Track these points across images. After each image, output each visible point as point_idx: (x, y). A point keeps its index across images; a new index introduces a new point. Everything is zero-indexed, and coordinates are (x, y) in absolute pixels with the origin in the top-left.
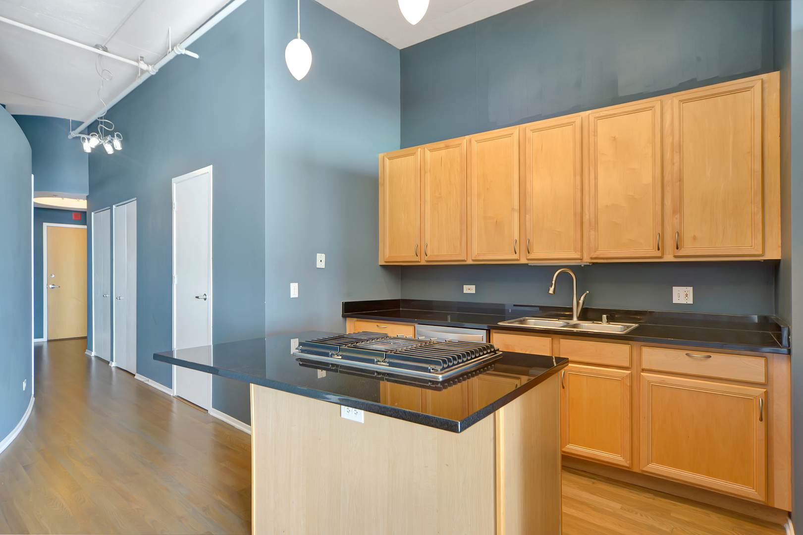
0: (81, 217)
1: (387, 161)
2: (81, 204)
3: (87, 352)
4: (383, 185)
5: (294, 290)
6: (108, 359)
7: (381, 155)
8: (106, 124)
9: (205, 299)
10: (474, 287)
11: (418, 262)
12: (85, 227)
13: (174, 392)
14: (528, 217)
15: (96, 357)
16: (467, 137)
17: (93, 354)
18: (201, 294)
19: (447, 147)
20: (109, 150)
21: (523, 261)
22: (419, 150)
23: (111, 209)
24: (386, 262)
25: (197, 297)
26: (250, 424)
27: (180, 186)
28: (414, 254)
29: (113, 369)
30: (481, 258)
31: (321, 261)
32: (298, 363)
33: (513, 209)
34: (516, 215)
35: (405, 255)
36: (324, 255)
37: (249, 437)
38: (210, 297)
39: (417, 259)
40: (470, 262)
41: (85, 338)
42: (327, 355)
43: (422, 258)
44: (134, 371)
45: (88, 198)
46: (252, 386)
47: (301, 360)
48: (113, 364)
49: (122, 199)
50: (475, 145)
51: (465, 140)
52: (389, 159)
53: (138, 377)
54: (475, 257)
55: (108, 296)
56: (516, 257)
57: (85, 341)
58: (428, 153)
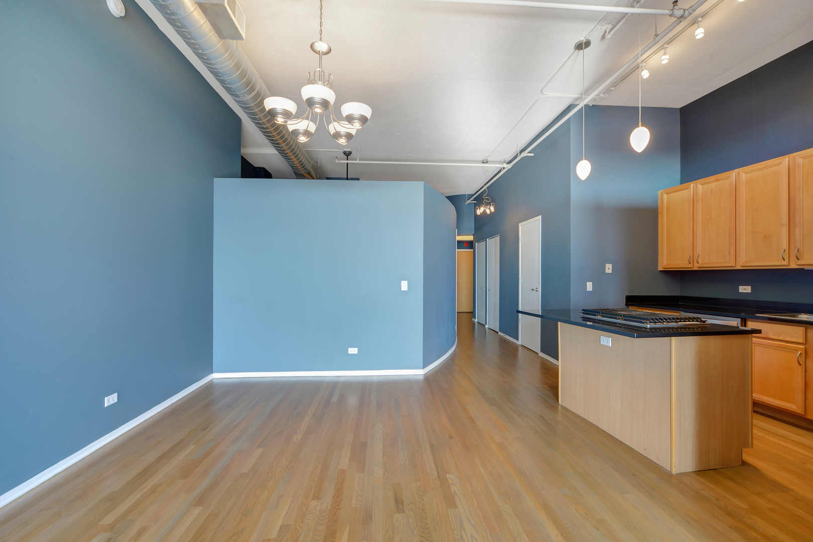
0: (470, 245)
1: (665, 196)
2: (471, 238)
3: (473, 319)
4: (662, 213)
5: (589, 286)
6: (484, 324)
7: (660, 192)
8: (487, 199)
9: (537, 291)
10: (749, 288)
11: (691, 268)
12: (472, 250)
13: (519, 342)
14: (797, 230)
15: (477, 322)
16: (736, 170)
17: (476, 320)
18: (534, 288)
19: (717, 180)
20: (488, 212)
21: (793, 266)
22: (692, 185)
23: (486, 241)
24: (664, 268)
25: (533, 290)
26: (558, 360)
27: (522, 227)
28: (687, 262)
29: (487, 329)
30: (749, 264)
31: (609, 268)
32: (581, 319)
33: (782, 225)
34: (785, 230)
35: (681, 263)
36: (611, 265)
37: (558, 366)
38: (540, 290)
39: (691, 266)
40: (738, 267)
41: (472, 312)
42: (595, 315)
43: (695, 265)
44: (498, 331)
45: (473, 235)
46: (559, 323)
47: (583, 318)
48: (487, 326)
49: (491, 235)
50: (743, 176)
51: (734, 173)
52: (667, 194)
53: (500, 333)
54: (743, 264)
55: (484, 289)
56: (785, 263)
57: (472, 314)
58: (700, 187)
